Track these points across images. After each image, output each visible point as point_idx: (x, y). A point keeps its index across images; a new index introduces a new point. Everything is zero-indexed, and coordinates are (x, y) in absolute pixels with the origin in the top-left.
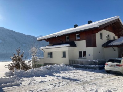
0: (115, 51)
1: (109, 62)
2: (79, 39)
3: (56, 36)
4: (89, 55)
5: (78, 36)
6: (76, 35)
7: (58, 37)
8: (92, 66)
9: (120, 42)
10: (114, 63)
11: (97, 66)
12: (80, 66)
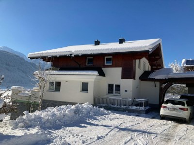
0: (156, 86)
1: (169, 104)
2: (111, 64)
3: (73, 56)
4: (126, 91)
5: (108, 60)
6: (106, 57)
7: (77, 56)
8: (134, 108)
9: (166, 75)
10: (177, 106)
11: (142, 108)
12: (114, 108)
